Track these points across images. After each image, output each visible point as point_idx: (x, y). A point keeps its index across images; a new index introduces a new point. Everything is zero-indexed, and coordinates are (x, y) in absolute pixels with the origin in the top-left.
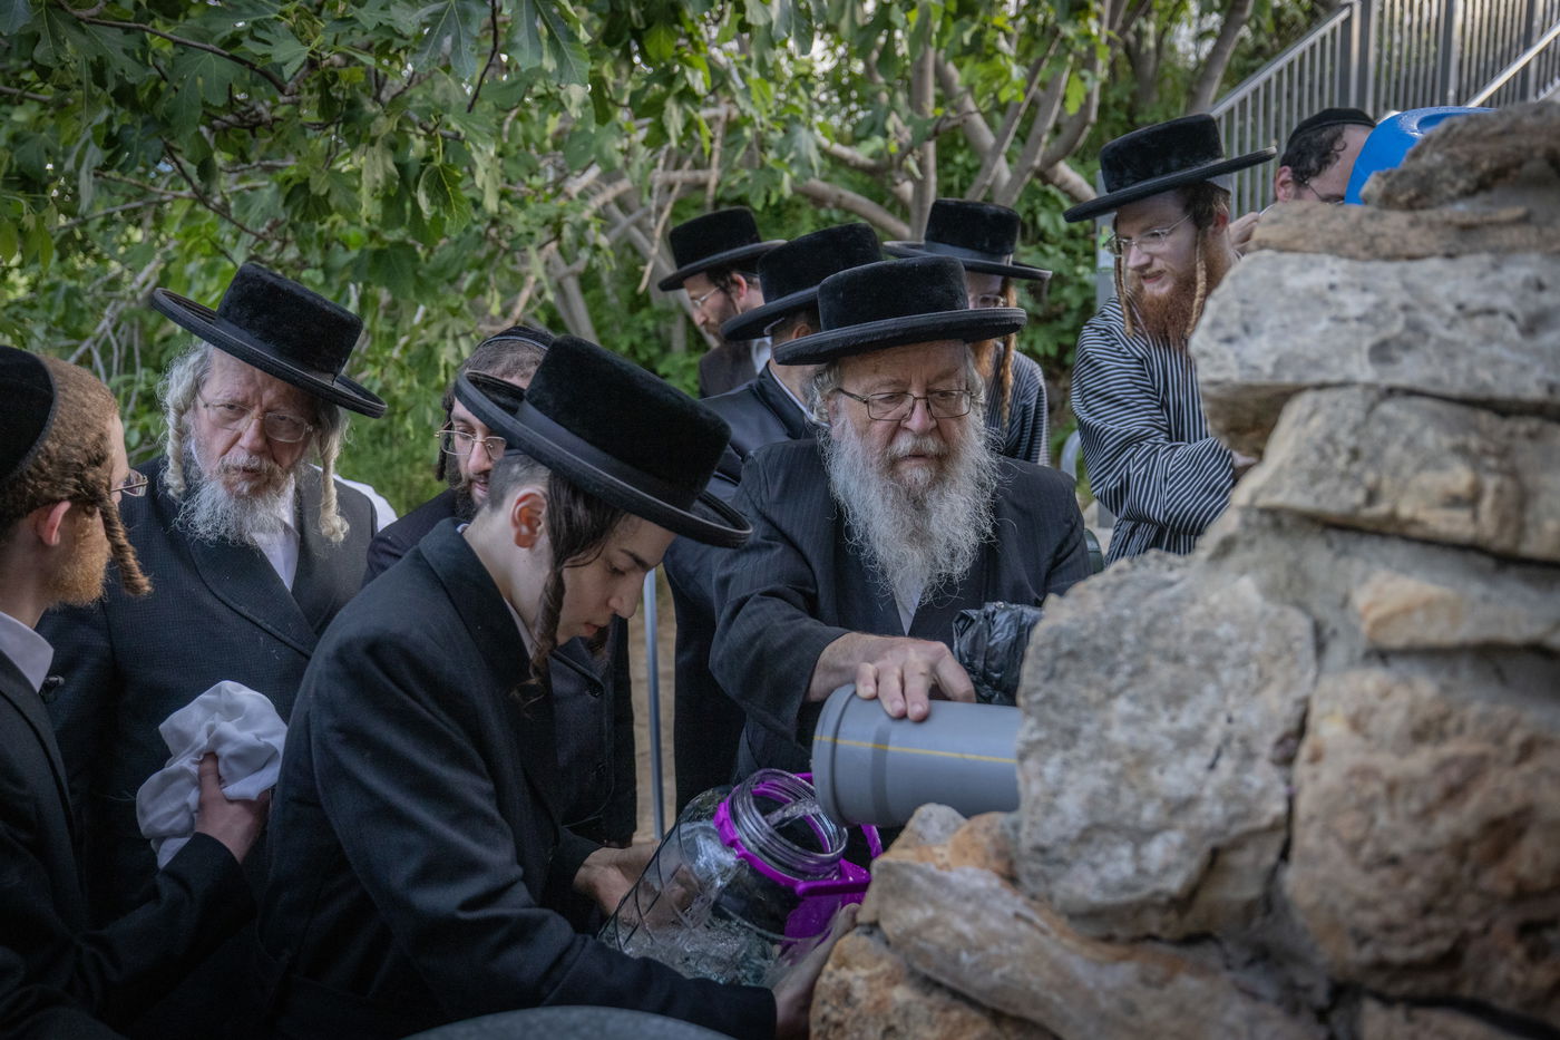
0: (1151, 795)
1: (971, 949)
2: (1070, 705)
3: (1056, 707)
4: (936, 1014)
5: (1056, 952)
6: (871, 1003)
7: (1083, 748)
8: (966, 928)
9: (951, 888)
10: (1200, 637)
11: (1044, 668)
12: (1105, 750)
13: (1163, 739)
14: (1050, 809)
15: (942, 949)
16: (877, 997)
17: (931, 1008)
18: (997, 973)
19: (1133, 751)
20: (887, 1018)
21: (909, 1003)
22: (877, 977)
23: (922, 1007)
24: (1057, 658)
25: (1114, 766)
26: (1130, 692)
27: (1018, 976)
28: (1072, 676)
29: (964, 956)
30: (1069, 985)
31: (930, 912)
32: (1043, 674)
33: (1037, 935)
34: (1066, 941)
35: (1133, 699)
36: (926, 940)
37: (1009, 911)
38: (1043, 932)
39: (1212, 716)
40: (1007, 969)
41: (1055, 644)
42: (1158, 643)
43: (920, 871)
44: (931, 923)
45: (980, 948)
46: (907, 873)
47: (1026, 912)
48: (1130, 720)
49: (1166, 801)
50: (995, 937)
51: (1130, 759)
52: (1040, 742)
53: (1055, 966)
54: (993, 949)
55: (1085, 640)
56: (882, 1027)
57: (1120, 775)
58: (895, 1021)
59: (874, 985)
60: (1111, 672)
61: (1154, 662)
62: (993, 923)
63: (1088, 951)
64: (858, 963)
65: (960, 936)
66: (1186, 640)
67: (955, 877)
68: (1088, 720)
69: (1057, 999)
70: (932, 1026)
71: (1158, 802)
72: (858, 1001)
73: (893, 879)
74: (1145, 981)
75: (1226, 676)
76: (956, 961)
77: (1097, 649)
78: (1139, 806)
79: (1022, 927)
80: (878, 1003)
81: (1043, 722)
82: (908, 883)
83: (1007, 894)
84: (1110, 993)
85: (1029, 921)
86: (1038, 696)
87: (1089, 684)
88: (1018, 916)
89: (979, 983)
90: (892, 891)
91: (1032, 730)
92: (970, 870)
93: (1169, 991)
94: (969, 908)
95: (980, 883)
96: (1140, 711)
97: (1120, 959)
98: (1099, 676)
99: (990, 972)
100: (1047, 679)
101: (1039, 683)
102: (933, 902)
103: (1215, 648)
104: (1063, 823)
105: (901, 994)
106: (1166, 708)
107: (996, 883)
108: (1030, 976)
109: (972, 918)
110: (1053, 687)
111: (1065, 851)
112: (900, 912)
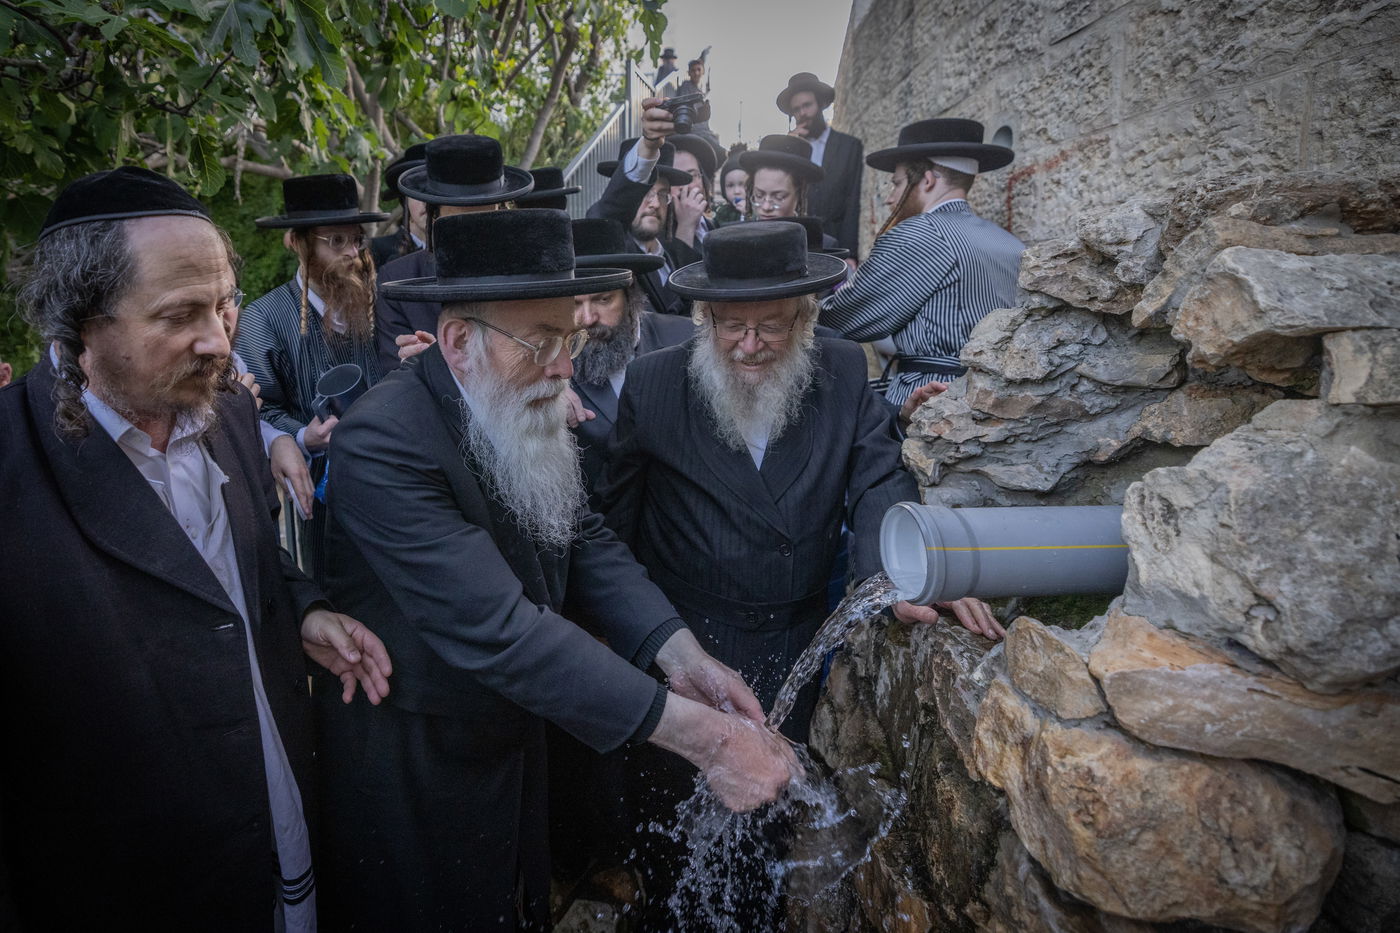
0: (1374, 594)
1: (1213, 720)
2: (1279, 542)
3: (1268, 544)
4: (1173, 772)
5: (1289, 709)
6: (1118, 778)
7: (1303, 571)
8: (1208, 707)
9: (1187, 681)
10: (1351, 487)
11: (1250, 519)
12: (1319, 569)
13: (1361, 557)
14: (1305, 616)
15: (1189, 726)
16: (1120, 772)
17: (1168, 768)
18: (1238, 733)
19: (1342, 566)
20: (1140, 786)
21: (1152, 770)
22: (1108, 756)
23: (1162, 770)
24: (1256, 511)
25: (1334, 579)
26: (1316, 528)
27: (1256, 732)
28: (1269, 522)
29: (1208, 727)
30: (1299, 728)
31: (1170, 702)
32: (1253, 523)
33: (1272, 701)
34: (1298, 700)
35: (1318, 532)
36: (1172, 722)
37: (1243, 688)
38: (1275, 697)
39: (1385, 536)
40: (1247, 729)
41: (1252, 502)
42: (1324, 494)
43: (1155, 674)
44: (1174, 710)
45: (1224, 719)
46: (1143, 677)
47: (1257, 687)
48: (1324, 546)
49: (1388, 597)
50: (1235, 709)
51: (1343, 572)
52: (1267, 570)
53: (1287, 719)
54: (1235, 717)
55: (1272, 497)
56: (1138, 794)
57: (1341, 584)
58: (1148, 786)
59: (1108, 763)
60: (1297, 517)
61: (1327, 507)
62: (1231, 699)
63: (1317, 704)
64: (1080, 750)
65: (1204, 714)
66: (1344, 490)
67: (1189, 673)
68: (1297, 551)
69: (1290, 740)
70: (1171, 780)
71: (1383, 598)
72: (1104, 778)
73: (1128, 684)
74: (1363, 714)
75: (1380, 510)
76: (1201, 731)
77: (1282, 502)
78: (1370, 602)
79: (1256, 697)
80: (1125, 777)
81: (1265, 557)
82: (1143, 683)
83: (1239, 677)
84: (1336, 728)
85: (1262, 692)
86: (1253, 539)
87: (1282, 526)
88: (1251, 690)
89: (1220, 742)
90: (1129, 692)
91: (1259, 563)
92: (1202, 666)
93: (1381, 716)
94: (1207, 692)
95: (1215, 673)
96: (1328, 540)
97: (1345, 704)
98: (1288, 520)
99: (1233, 734)
100: (1255, 527)
101: (1250, 530)
102: (1170, 694)
103: (1366, 493)
104: (1323, 623)
105: (1141, 765)
106: (1348, 536)
107: (1228, 671)
108: (1267, 730)
109: (1211, 699)
110: (1260, 531)
111: (1333, 642)
112: (1138, 706)
